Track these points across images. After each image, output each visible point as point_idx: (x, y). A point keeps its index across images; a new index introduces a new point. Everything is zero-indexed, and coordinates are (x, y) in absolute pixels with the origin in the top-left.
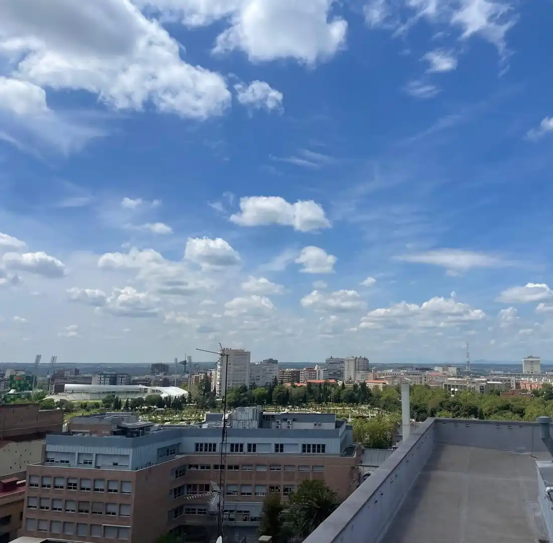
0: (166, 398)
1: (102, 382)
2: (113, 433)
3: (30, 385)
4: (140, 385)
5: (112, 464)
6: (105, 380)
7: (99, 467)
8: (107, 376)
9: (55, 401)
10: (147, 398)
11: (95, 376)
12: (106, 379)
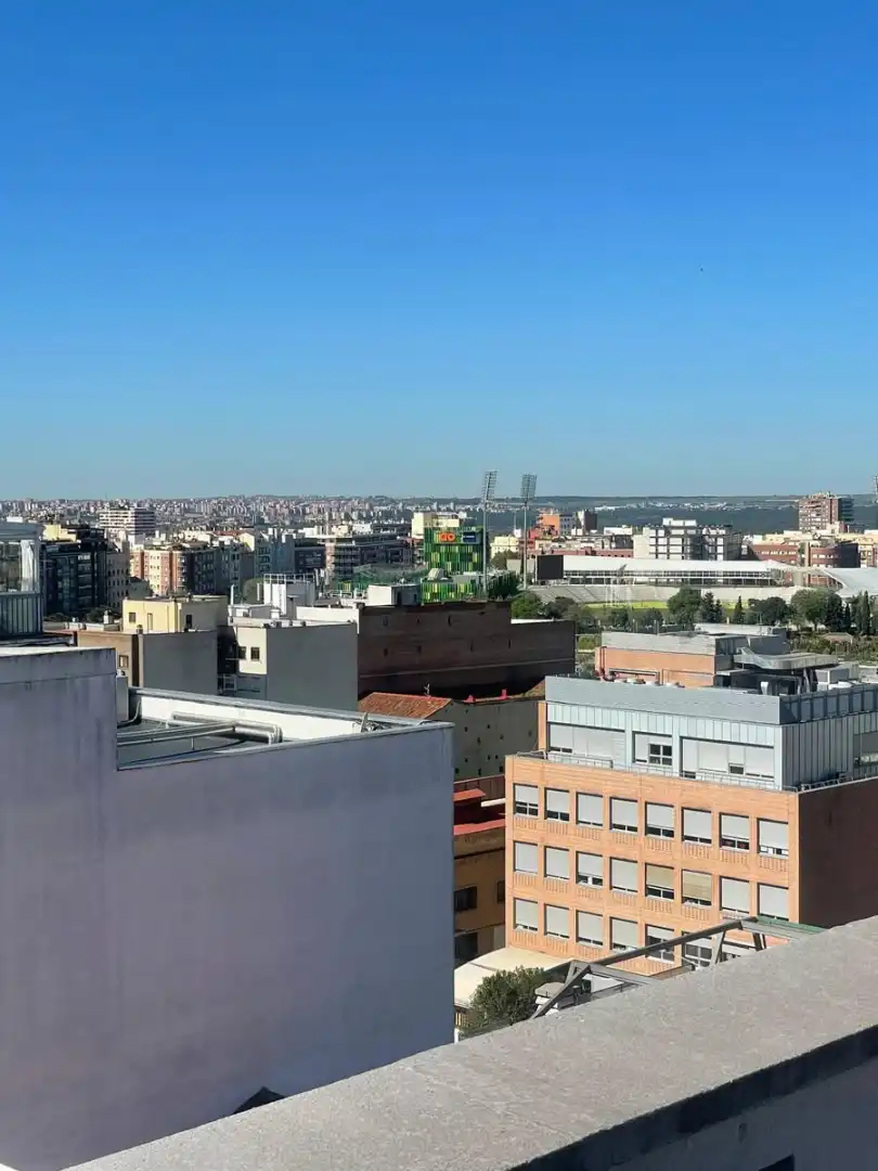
0: (855, 601)
1: (661, 549)
2: (721, 680)
3: (475, 557)
4: (770, 561)
5: (726, 768)
6: (668, 545)
7: (691, 775)
8: (674, 532)
9: (545, 601)
10: (795, 598)
11: (640, 531)
12: (673, 541)
